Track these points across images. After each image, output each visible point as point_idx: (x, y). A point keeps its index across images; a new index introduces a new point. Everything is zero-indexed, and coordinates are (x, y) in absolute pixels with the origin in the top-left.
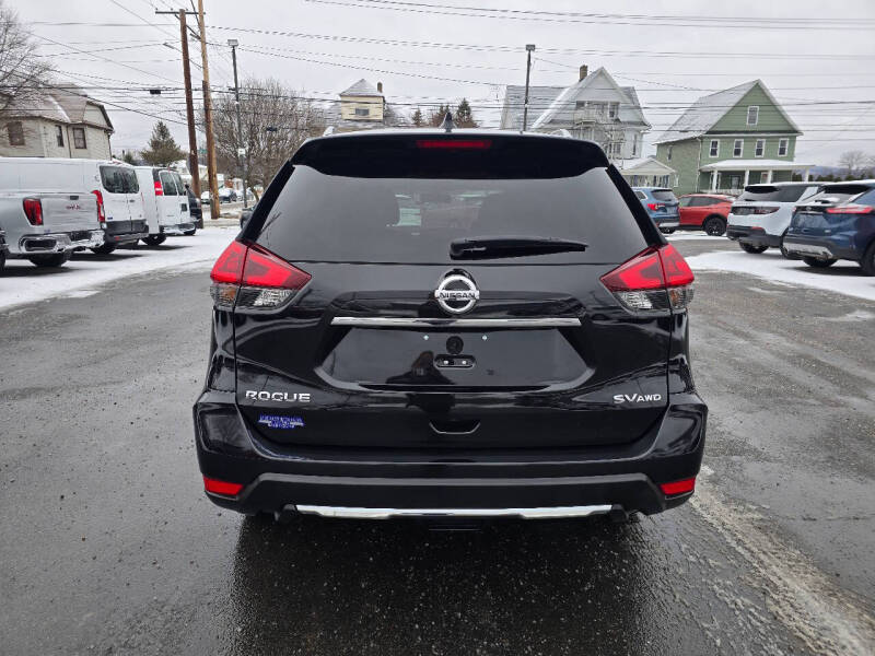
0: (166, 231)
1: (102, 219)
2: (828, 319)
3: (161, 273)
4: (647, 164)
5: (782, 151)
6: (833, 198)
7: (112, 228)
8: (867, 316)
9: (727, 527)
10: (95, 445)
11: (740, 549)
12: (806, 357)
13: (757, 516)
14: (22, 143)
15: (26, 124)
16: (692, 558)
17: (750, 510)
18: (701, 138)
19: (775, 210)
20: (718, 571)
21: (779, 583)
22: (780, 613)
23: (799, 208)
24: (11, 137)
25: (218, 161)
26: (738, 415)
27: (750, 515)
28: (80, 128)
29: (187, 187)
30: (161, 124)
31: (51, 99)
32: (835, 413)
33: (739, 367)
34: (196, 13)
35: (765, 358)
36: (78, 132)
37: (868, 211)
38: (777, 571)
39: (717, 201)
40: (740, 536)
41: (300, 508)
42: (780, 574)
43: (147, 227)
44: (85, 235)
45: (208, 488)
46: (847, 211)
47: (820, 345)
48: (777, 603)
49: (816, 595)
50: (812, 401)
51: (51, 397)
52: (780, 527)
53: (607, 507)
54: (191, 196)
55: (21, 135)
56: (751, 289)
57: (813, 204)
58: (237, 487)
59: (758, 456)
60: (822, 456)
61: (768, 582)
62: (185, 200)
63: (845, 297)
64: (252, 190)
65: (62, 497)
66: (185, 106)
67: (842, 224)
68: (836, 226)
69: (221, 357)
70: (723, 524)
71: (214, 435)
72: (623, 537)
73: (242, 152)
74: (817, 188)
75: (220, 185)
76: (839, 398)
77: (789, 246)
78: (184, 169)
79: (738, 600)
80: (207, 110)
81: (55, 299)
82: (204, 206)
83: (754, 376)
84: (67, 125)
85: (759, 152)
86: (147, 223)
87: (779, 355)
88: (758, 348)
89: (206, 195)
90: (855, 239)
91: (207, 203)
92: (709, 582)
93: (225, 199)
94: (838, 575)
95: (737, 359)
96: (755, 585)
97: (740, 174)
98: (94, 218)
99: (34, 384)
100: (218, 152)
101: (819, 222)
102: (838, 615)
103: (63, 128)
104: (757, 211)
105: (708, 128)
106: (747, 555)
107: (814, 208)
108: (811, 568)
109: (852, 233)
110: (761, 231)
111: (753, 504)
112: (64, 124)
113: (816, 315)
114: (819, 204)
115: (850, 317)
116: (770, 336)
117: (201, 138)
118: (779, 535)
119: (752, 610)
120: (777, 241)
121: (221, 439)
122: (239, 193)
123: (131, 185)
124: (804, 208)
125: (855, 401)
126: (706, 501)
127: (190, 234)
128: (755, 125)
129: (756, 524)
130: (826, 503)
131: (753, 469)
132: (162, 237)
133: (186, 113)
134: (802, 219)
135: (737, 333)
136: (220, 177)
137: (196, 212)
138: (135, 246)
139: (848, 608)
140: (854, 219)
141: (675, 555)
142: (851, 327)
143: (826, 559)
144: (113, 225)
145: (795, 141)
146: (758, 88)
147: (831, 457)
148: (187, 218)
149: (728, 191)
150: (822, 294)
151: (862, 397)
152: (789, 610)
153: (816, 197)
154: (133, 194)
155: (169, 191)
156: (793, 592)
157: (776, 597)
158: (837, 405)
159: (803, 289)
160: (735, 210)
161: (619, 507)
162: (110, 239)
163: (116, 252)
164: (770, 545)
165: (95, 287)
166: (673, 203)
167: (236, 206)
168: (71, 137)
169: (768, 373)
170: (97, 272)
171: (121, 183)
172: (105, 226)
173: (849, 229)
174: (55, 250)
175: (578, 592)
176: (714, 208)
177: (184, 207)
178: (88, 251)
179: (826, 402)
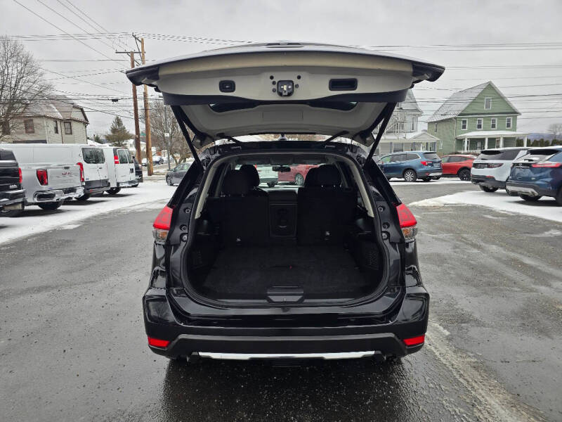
0: (121, 185)
1: (83, 180)
2: (532, 236)
3: (118, 212)
4: (421, 135)
5: (508, 125)
6: (535, 158)
7: (88, 185)
8: (558, 233)
9: (455, 366)
10: (82, 320)
11: (461, 380)
12: (514, 260)
13: (474, 360)
14: (33, 132)
15: (36, 121)
16: (431, 385)
17: (470, 356)
18: (455, 118)
19: (500, 165)
20: (446, 392)
21: (482, 399)
22: (481, 417)
23: (514, 164)
24: (26, 128)
25: (153, 140)
26: (469, 298)
27: (469, 360)
28: (68, 122)
29: (134, 157)
30: (118, 118)
31: (51, 105)
32: (529, 296)
33: (473, 268)
34: (139, 52)
35: (491, 261)
36: (67, 125)
37: (558, 166)
38: (481, 393)
39: (466, 159)
40: (462, 372)
41: (201, 354)
42: (483, 394)
43: (109, 183)
44: (73, 190)
45: (150, 343)
46: (546, 166)
47: (525, 253)
48: (480, 411)
49: (503, 407)
50: (516, 289)
51: (55, 291)
52: (487, 367)
53: (372, 353)
54: (136, 163)
55: (32, 127)
56: (485, 216)
57: (523, 162)
58: (167, 342)
59: (478, 323)
60: (518, 323)
61: (476, 399)
62: (132, 166)
63: (546, 220)
64: (174, 157)
65: (65, 351)
66: (133, 108)
67: (543, 174)
68: (538, 175)
69: (158, 270)
70: (453, 365)
71: (153, 313)
72: (391, 373)
73: (167, 135)
74: (526, 151)
75: (153, 154)
76: (533, 286)
77: (510, 188)
78: (131, 145)
79: (456, 410)
80: (146, 110)
81: (55, 230)
82: (143, 168)
83: (481, 273)
84: (61, 120)
85: (493, 126)
86: (109, 181)
87: (499, 259)
88: (485, 255)
89: (144, 161)
90: (551, 183)
91: (145, 166)
92: (441, 399)
93: (157, 163)
94: (518, 395)
95: (472, 262)
96: (468, 401)
97: (482, 140)
98: (78, 179)
99: (44, 284)
100: (152, 134)
101: (528, 172)
102: (515, 418)
103: (58, 122)
104: (489, 166)
105: (460, 112)
106: (465, 383)
107: (524, 164)
108: (502, 391)
109: (549, 180)
110: (493, 178)
111: (472, 353)
112: (59, 119)
113: (525, 233)
114: (527, 162)
115: (547, 234)
116: (494, 247)
117: (142, 126)
118: (485, 371)
119: (465, 415)
120: (503, 185)
121: (157, 315)
122: (165, 159)
123: (100, 158)
124: (518, 164)
125: (543, 288)
126: (444, 351)
127: (136, 186)
128: (490, 109)
129: (472, 365)
130: (517, 352)
131: (474, 332)
132: (118, 189)
133: (133, 112)
134: (518, 171)
135: (474, 246)
136: (153, 149)
137: (139, 173)
138: (102, 195)
139: (522, 414)
140: (550, 171)
141: (422, 383)
142: (547, 240)
143: (513, 386)
144: (89, 183)
145: (516, 119)
146: (490, 86)
147: (524, 324)
148: (133, 177)
149: (474, 151)
150: (530, 219)
151: (548, 286)
152: (486, 415)
153: (525, 157)
154: (102, 164)
155: (123, 161)
156: (490, 405)
157: (479, 408)
158: (531, 291)
159: (518, 216)
160: (476, 165)
161: (379, 352)
162: (87, 191)
163: (90, 199)
164: (479, 377)
165: (79, 222)
166: (437, 160)
167: (163, 167)
168: (63, 127)
169: (491, 271)
170: (79, 212)
171: (94, 157)
172: (84, 184)
173: (547, 177)
174: (55, 200)
175: (362, 405)
176: (464, 164)
177: (132, 170)
178: (74, 199)
179: (524, 289)
